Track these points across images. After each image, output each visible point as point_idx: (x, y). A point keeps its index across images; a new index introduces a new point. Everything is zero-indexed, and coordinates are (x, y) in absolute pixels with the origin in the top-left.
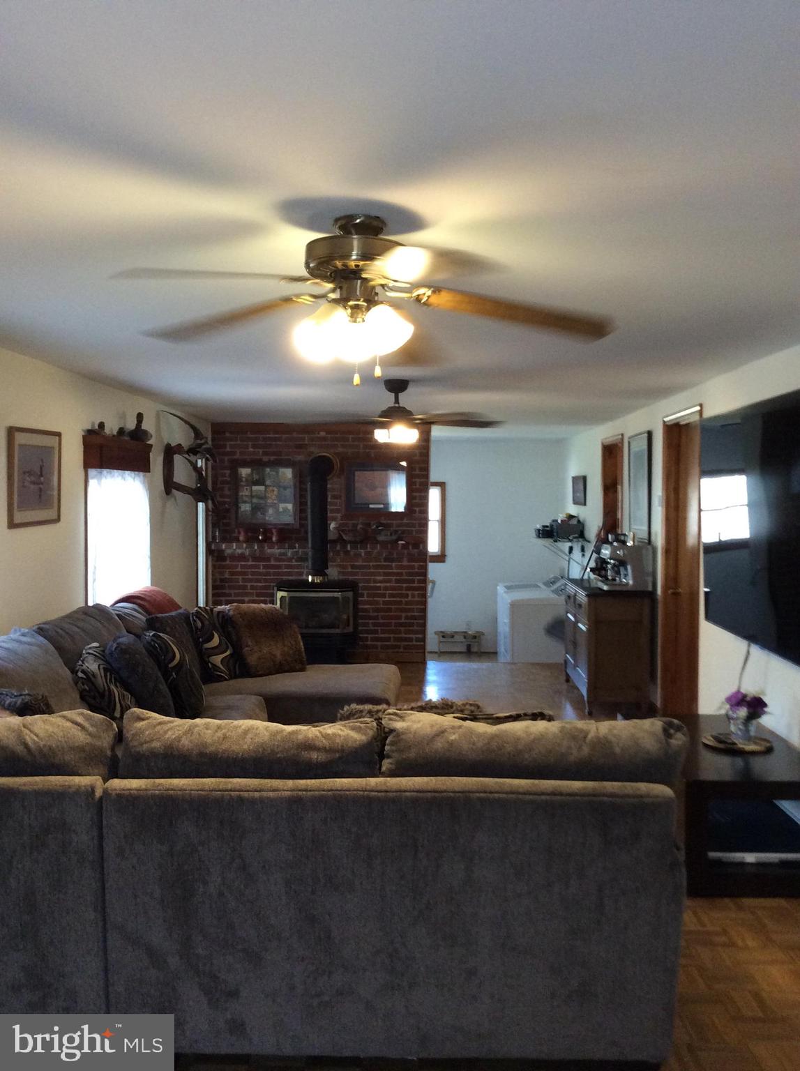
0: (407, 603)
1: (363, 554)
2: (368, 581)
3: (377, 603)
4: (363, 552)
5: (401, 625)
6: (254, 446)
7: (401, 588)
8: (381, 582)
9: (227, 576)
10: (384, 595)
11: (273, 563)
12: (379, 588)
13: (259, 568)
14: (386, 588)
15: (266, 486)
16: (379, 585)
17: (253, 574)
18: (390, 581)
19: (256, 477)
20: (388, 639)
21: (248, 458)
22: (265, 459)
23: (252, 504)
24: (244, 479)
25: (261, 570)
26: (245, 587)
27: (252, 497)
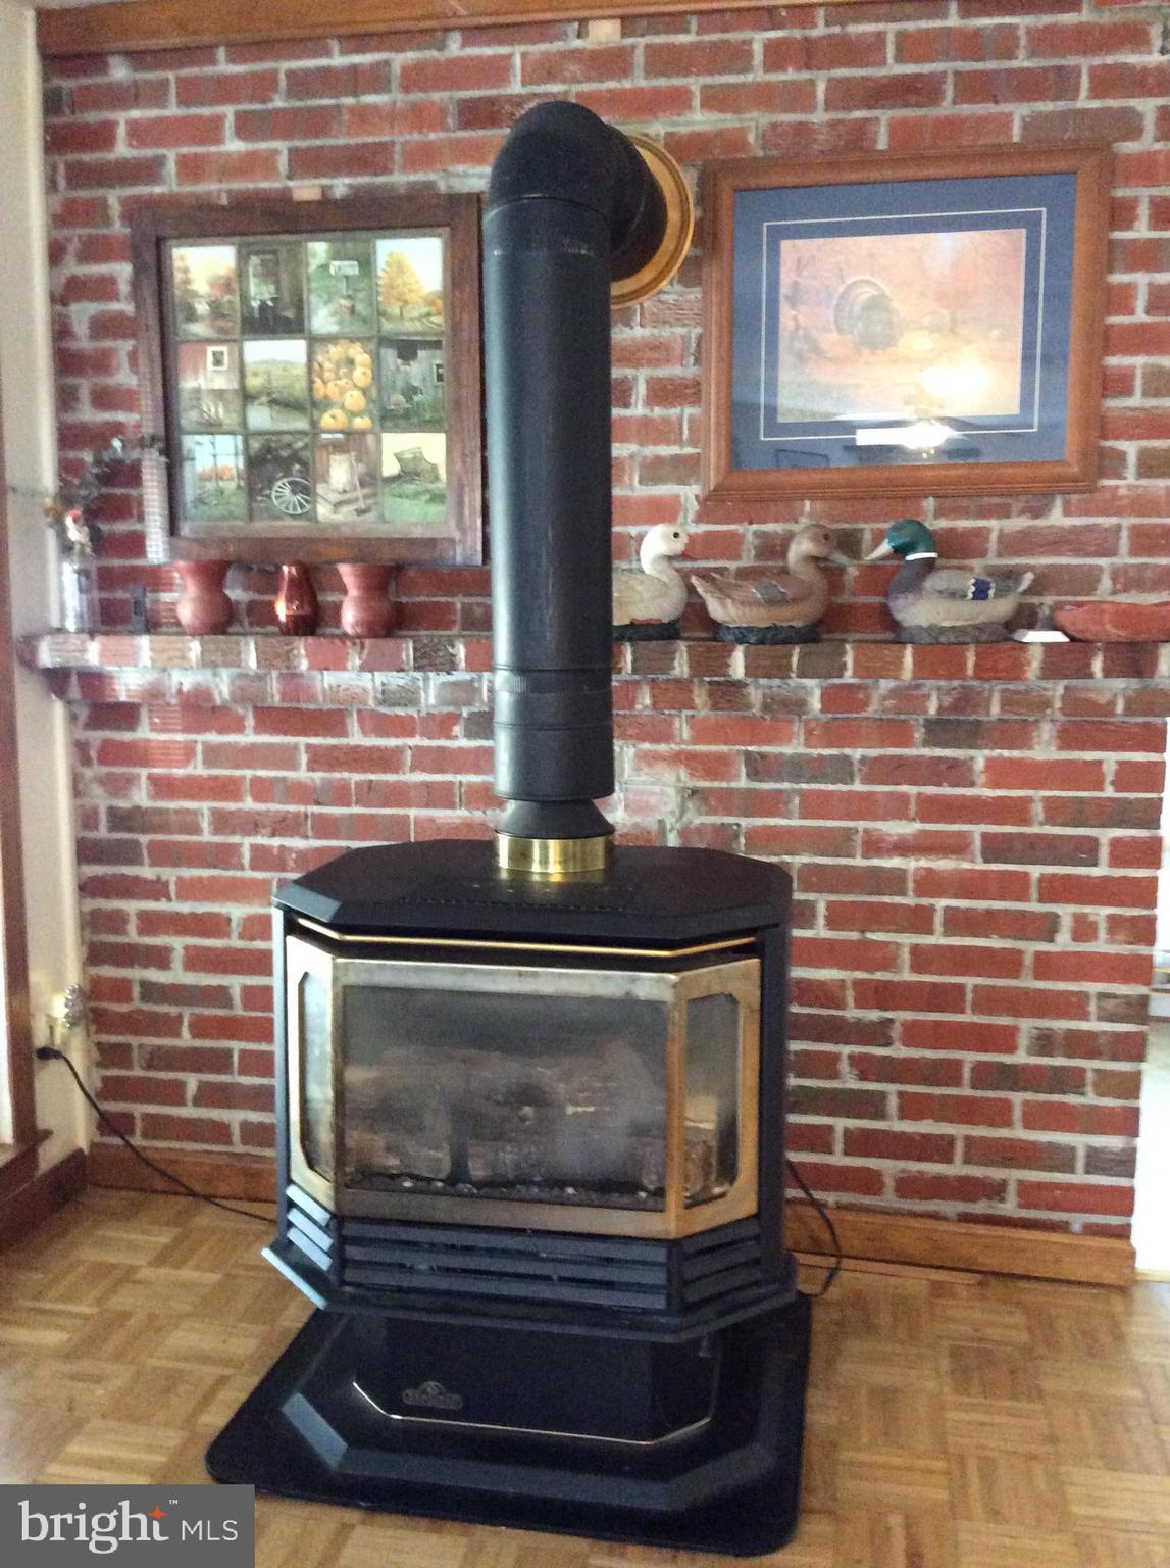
0: (1046, 966)
1: (815, 703)
2: (839, 843)
3: (885, 958)
4: (813, 692)
5: (1013, 1077)
6: (246, 126)
7: (1015, 887)
8: (903, 848)
9: (141, 797)
10: (919, 920)
11: (356, 737)
12: (894, 881)
13: (292, 764)
14: (930, 884)
15: (315, 341)
16: (894, 862)
17: (262, 789)
18: (956, 846)
19: (260, 292)
20: (940, 1149)
21: (218, 189)
22: (306, 190)
23: (247, 435)
24: (202, 308)
25: (302, 774)
26: (225, 856)
27: (246, 397)
